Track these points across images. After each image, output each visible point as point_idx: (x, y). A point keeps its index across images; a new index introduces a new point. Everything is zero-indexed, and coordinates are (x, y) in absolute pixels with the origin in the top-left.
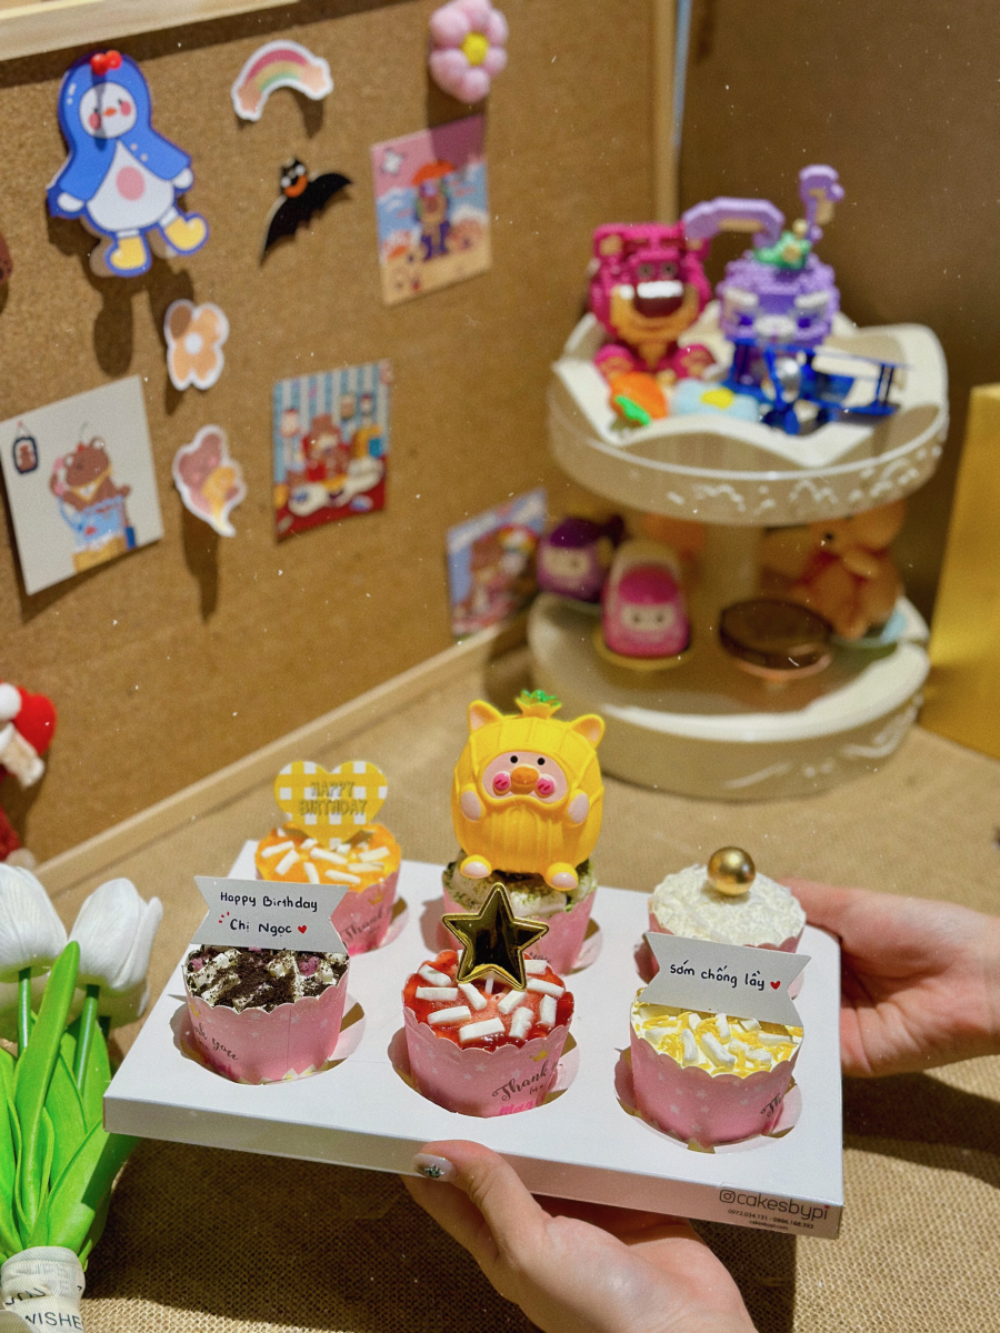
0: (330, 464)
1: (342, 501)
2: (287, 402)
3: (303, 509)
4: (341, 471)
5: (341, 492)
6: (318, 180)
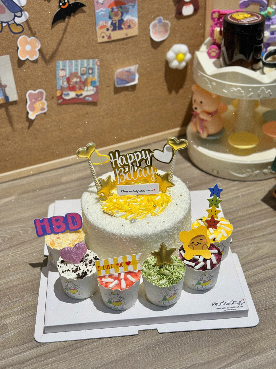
0: (77, 86)
1: (81, 97)
2: (61, 67)
3: (67, 98)
4: (81, 89)
6: (73, 4)
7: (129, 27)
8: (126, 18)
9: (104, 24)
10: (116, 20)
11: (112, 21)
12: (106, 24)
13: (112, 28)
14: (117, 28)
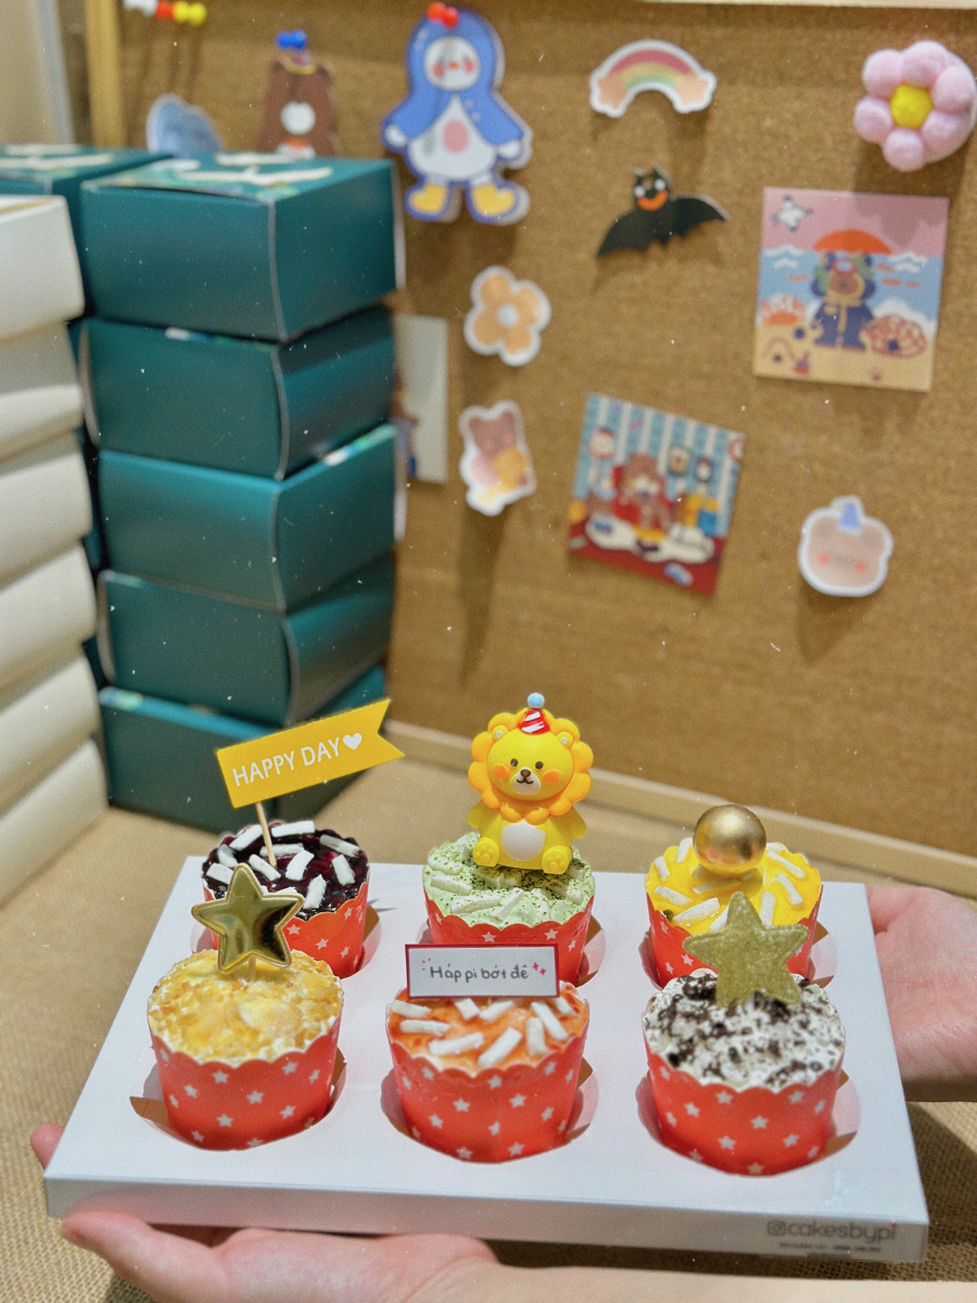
0: (646, 511)
1: (653, 557)
2: (602, 419)
3: (604, 541)
4: (656, 525)
5: (655, 549)
7: (893, 347)
8: (885, 307)
9: (790, 309)
10: (838, 306)
11: (824, 305)
12: (797, 313)
13: (818, 333)
14: (840, 340)
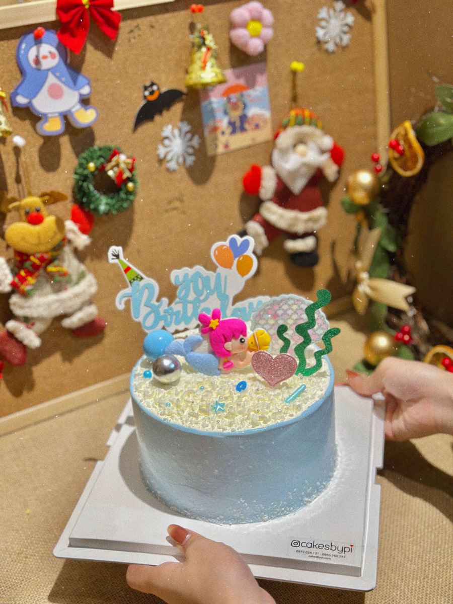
6: (166, 93)
7: (257, 126)
8: (252, 111)
10: (235, 117)
11: (230, 118)
13: (230, 130)
14: (238, 130)
